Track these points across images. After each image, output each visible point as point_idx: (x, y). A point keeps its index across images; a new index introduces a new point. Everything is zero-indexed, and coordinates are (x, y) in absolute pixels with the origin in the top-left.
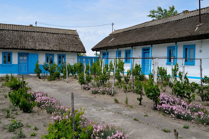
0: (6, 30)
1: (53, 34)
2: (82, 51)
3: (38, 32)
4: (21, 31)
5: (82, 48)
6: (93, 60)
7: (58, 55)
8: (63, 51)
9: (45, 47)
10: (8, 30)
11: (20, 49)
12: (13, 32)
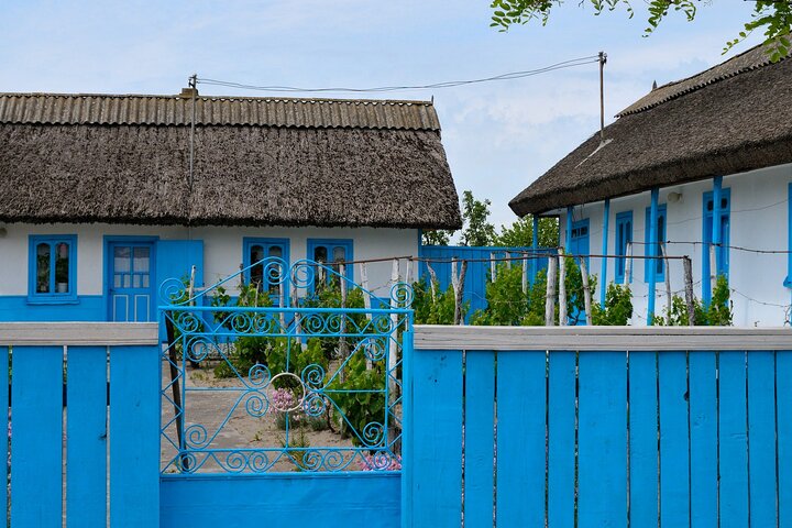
0: (58, 124)
1: (294, 134)
2: (435, 219)
3: (219, 125)
4: (133, 124)
5: (440, 201)
6: (493, 268)
7: (310, 242)
8: (328, 223)
9: (236, 202)
10: (67, 124)
11: (109, 220)
12: (89, 133)
